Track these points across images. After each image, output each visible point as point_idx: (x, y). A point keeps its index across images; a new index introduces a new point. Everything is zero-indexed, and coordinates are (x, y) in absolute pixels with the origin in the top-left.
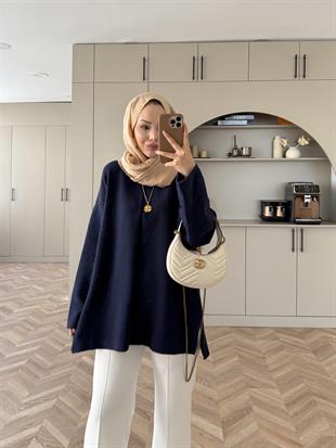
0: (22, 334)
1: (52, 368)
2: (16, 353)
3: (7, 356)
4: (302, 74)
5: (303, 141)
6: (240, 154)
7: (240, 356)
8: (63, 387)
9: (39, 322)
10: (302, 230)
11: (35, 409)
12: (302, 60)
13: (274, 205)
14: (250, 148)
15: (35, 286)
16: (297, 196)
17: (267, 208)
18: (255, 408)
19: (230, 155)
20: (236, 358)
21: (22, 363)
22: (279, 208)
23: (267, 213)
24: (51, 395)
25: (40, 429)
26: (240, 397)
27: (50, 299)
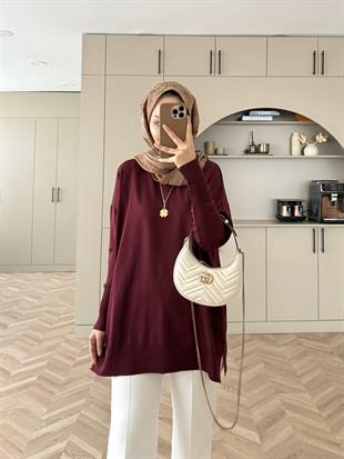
0: (24, 350)
1: (66, 383)
2: (22, 370)
3: (13, 373)
4: (320, 71)
5: (321, 139)
6: (258, 151)
7: (265, 363)
8: (83, 401)
9: (41, 336)
10: (323, 230)
12: (320, 57)
13: (292, 204)
14: (268, 145)
15: (26, 298)
16: (324, 195)
17: (285, 208)
18: (287, 412)
19: (247, 152)
20: (262, 365)
21: (31, 379)
22: (296, 207)
23: (285, 213)
24: (71, 410)
25: (68, 444)
26: (271, 403)
27: (48, 311)
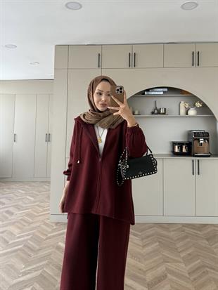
0: (19, 228)
1: (39, 250)
2: (16, 240)
3: (11, 242)
4: (197, 63)
5: (198, 105)
6: (159, 113)
7: (159, 242)
8: (46, 262)
9: (31, 220)
10: (198, 161)
11: (29, 276)
12: (197, 55)
13: (180, 145)
14: (165, 109)
15: (28, 197)
16: (195, 139)
17: (176, 147)
19: (153, 113)
21: (20, 247)
22: (184, 147)
23: (177, 150)
27: (38, 205)
